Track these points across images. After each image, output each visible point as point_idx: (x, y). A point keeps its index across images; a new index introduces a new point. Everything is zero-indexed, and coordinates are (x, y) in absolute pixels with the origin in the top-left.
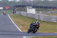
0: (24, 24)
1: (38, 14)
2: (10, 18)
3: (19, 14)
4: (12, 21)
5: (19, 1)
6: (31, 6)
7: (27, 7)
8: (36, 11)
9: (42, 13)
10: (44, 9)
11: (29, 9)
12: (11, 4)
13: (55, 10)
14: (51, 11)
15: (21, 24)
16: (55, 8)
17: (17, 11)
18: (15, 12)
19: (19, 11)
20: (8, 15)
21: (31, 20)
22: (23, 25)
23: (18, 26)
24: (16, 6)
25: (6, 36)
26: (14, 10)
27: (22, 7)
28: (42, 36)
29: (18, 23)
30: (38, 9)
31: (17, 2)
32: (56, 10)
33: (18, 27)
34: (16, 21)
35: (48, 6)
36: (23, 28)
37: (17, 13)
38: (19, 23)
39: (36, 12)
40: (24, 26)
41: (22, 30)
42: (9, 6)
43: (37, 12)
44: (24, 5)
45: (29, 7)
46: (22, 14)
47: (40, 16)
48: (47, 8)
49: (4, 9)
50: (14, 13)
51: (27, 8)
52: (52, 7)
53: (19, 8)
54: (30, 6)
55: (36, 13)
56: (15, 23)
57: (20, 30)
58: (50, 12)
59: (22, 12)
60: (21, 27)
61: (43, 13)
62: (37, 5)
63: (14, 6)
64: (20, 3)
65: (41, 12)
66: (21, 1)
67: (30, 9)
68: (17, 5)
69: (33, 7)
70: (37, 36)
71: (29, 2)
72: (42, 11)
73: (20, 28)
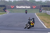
0: (49, 21)
2: (37, 16)
3: (44, 12)
4: (39, 19)
5: (45, 2)
12: (37, 4)
15: (46, 22)
17: (43, 10)
18: (42, 11)
19: (45, 10)
20: (35, 13)
22: (48, 23)
23: (44, 23)
24: (42, 5)
25: (33, 32)
26: (40, 9)
27: (48, 7)
29: (44, 20)
31: (43, 2)
33: (43, 25)
34: (42, 19)
36: (48, 25)
37: (43, 12)
41: (47, 27)
42: (36, 6)
44: (49, 5)
46: (47, 13)
49: (32, 8)
50: (40, 12)
53: (45, 7)
56: (41, 21)
59: (47, 11)
60: (46, 24)
63: (41, 6)
64: (46, 3)
66: (47, 2)
73: (45, 25)
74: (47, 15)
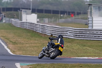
1: (41, 24)
5: (9, 1)
6: (30, 9)
7: (23, 10)
8: (38, 18)
9: (49, 23)
10: (52, 14)
11: (25, 15)
13: (72, 16)
14: (66, 18)
15: (11, 41)
16: (72, 12)
17: (4, 18)
19: (8, 17)
21: (29, 34)
22: (14, 43)
23: (6, 44)
27: (14, 11)
28: (49, 63)
29: (6, 39)
30: (41, 14)
31: (4, 2)
32: (74, 18)
33: (6, 47)
34: (2, 36)
35: (60, 8)
36: (15, 49)
37: (4, 21)
38: (8, 39)
39: (38, 20)
40: (17, 44)
41: (13, 52)
43: (41, 20)
44: (17, 7)
45: (26, 11)
46: (13, 23)
47: (46, 28)
48: (58, 14)
51: (23, 13)
52: (66, 12)
53: (8, 12)
54: (27, 9)
55: (38, 22)
57: (9, 51)
58: (63, 20)
59: (13, 19)
60: (11, 46)
61: (51, 22)
62: (40, 8)
64: (10, 3)
65: (46, 20)
66: (12, 1)
67: (27, 14)
68: (4, 7)
69: (34, 11)
70: (39, 63)
71: (26, 2)
72: (50, 19)
73: (9, 49)
74: (12, 27)
